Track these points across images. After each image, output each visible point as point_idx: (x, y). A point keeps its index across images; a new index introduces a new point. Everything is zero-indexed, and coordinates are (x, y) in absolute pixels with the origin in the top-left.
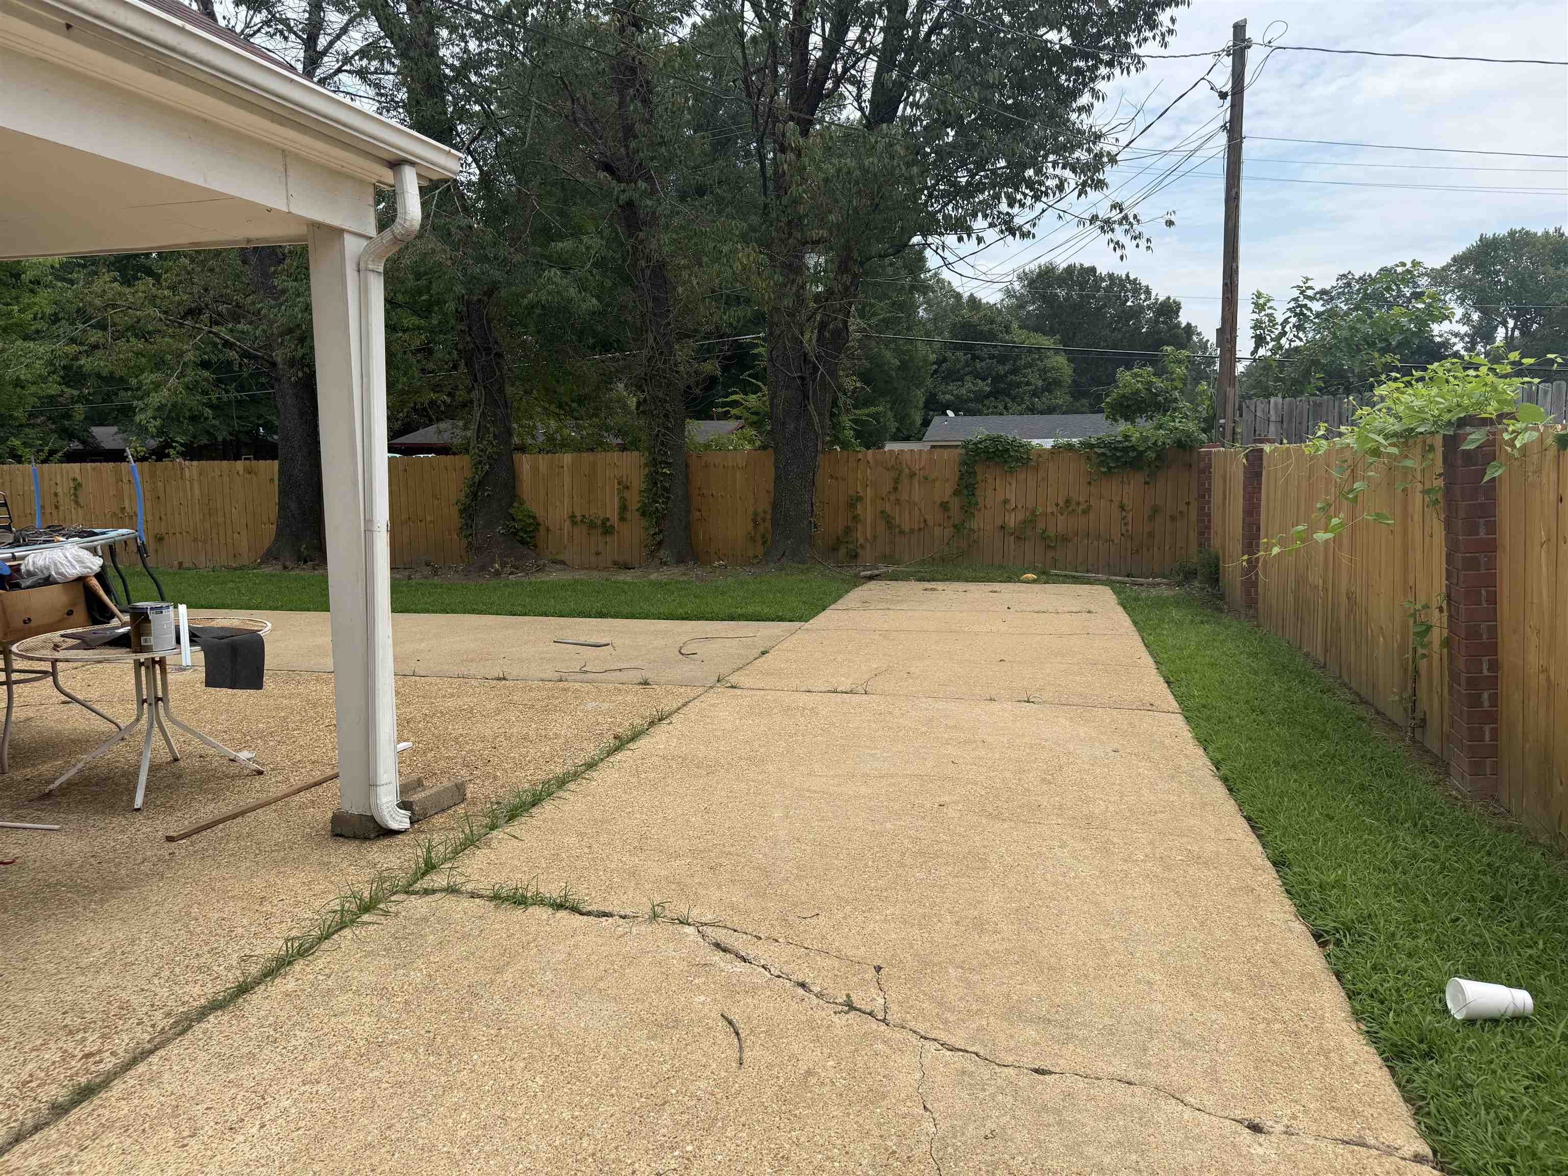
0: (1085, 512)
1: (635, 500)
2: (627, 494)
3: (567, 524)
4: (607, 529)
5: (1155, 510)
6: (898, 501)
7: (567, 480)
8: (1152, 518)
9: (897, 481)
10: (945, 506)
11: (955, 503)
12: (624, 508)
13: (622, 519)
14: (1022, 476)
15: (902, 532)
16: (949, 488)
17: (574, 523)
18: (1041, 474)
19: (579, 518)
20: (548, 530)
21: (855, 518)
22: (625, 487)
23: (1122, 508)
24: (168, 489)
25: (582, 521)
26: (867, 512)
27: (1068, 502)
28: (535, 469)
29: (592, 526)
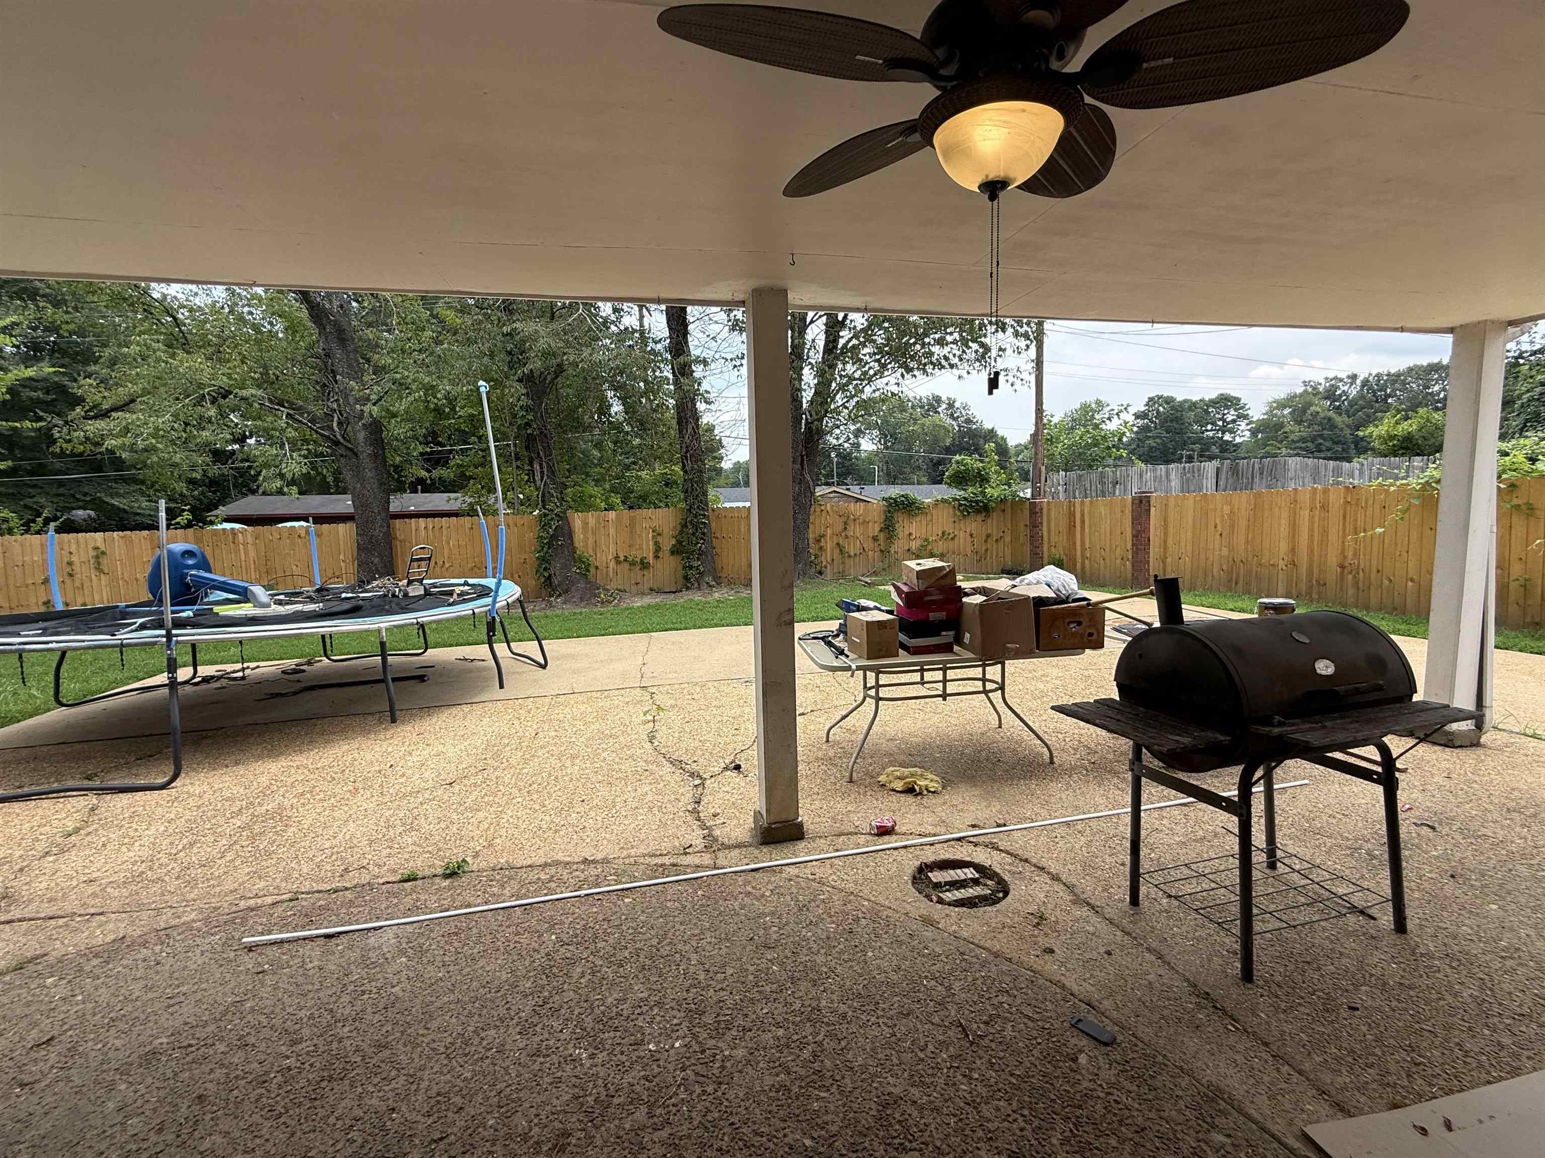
0: (953, 539)
1: (668, 543)
2: (659, 539)
3: (612, 564)
4: (644, 565)
5: (988, 536)
6: (847, 537)
7: (612, 531)
8: (986, 541)
9: (846, 523)
10: (875, 539)
11: (882, 537)
12: (658, 549)
13: (656, 557)
14: (918, 518)
15: (849, 556)
16: (877, 529)
17: (618, 562)
18: (929, 517)
19: (622, 558)
20: (597, 568)
21: (821, 548)
22: (657, 534)
23: (971, 535)
24: (216, 552)
25: (625, 560)
26: (829, 545)
27: (943, 533)
28: (585, 524)
29: (633, 564)
